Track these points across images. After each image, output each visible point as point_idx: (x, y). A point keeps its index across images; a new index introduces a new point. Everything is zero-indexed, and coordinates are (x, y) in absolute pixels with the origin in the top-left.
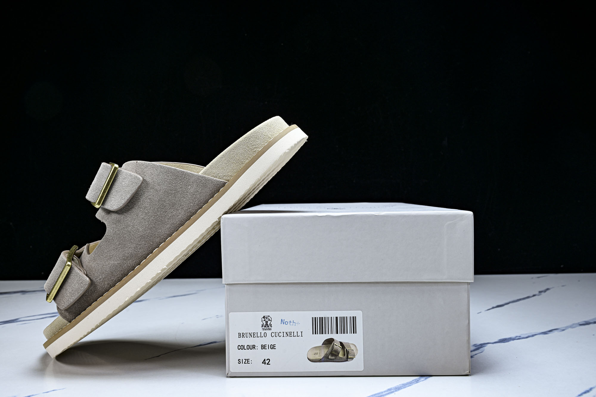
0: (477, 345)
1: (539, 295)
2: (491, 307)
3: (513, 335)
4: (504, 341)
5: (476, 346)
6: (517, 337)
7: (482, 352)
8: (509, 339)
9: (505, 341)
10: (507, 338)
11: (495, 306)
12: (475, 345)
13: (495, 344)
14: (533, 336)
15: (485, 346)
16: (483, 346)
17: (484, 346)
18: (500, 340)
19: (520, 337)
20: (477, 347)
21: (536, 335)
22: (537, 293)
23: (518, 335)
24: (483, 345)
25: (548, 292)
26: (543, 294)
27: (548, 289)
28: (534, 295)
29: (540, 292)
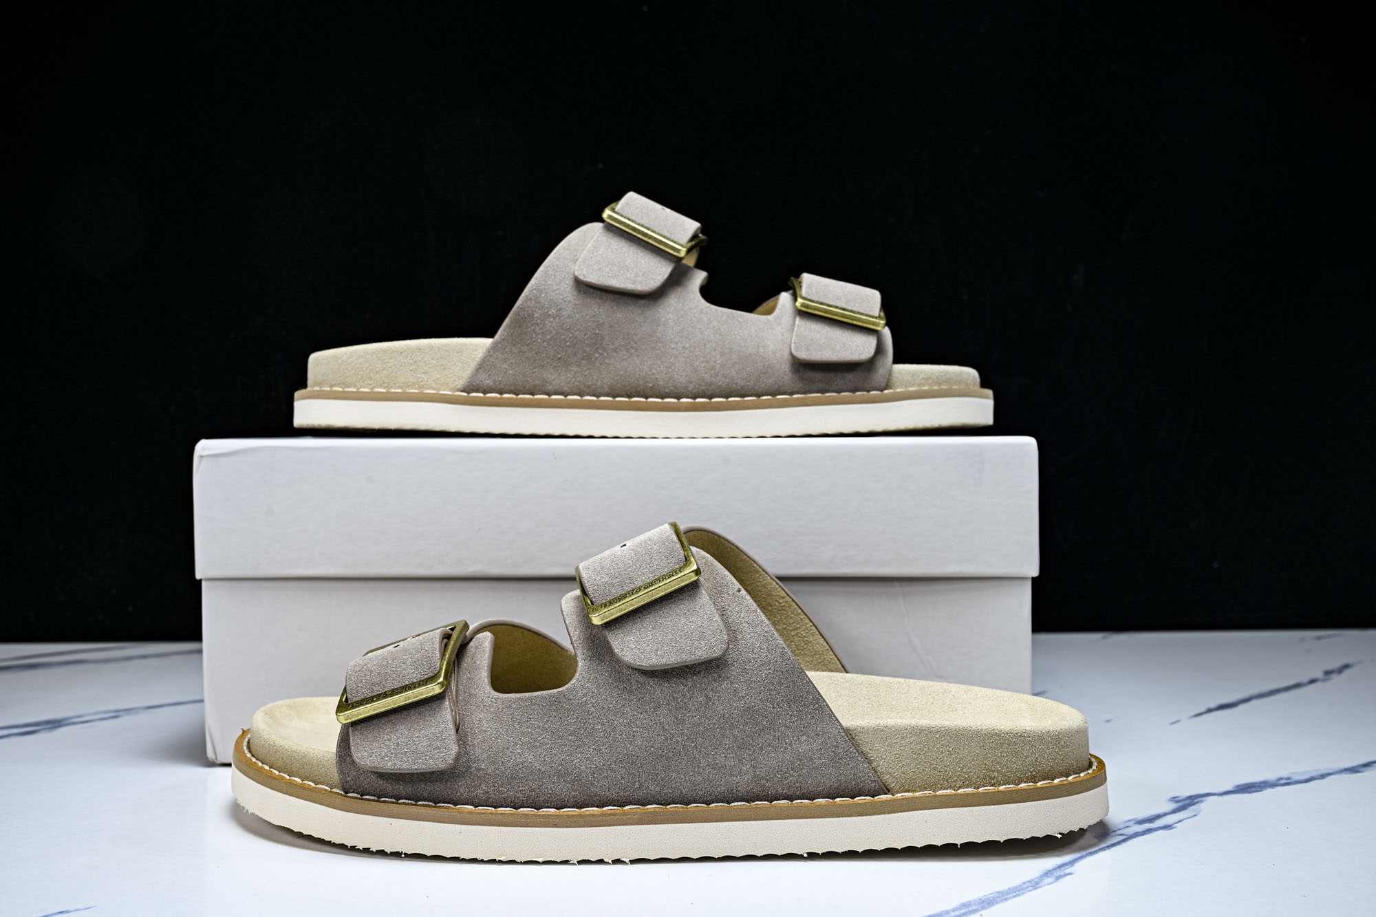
0: (1182, 798)
1: (1324, 680)
2: (1202, 709)
3: (1271, 776)
4: (1249, 790)
5: (1177, 802)
6: (1281, 779)
7: (1195, 816)
8: (1263, 785)
9: (1253, 789)
10: (1256, 783)
11: (1213, 705)
12: (1174, 799)
13: (1226, 797)
14: (1323, 776)
15: (1202, 801)
16: (1196, 801)
18: (1238, 786)
19: (1288, 779)
20: (1180, 804)
21: (1330, 774)
22: (1319, 675)
23: (1284, 774)
24: (1195, 799)
25: (1347, 673)
26: (1335, 677)
27: (1346, 666)
28: (1312, 681)
29: (1328, 673)
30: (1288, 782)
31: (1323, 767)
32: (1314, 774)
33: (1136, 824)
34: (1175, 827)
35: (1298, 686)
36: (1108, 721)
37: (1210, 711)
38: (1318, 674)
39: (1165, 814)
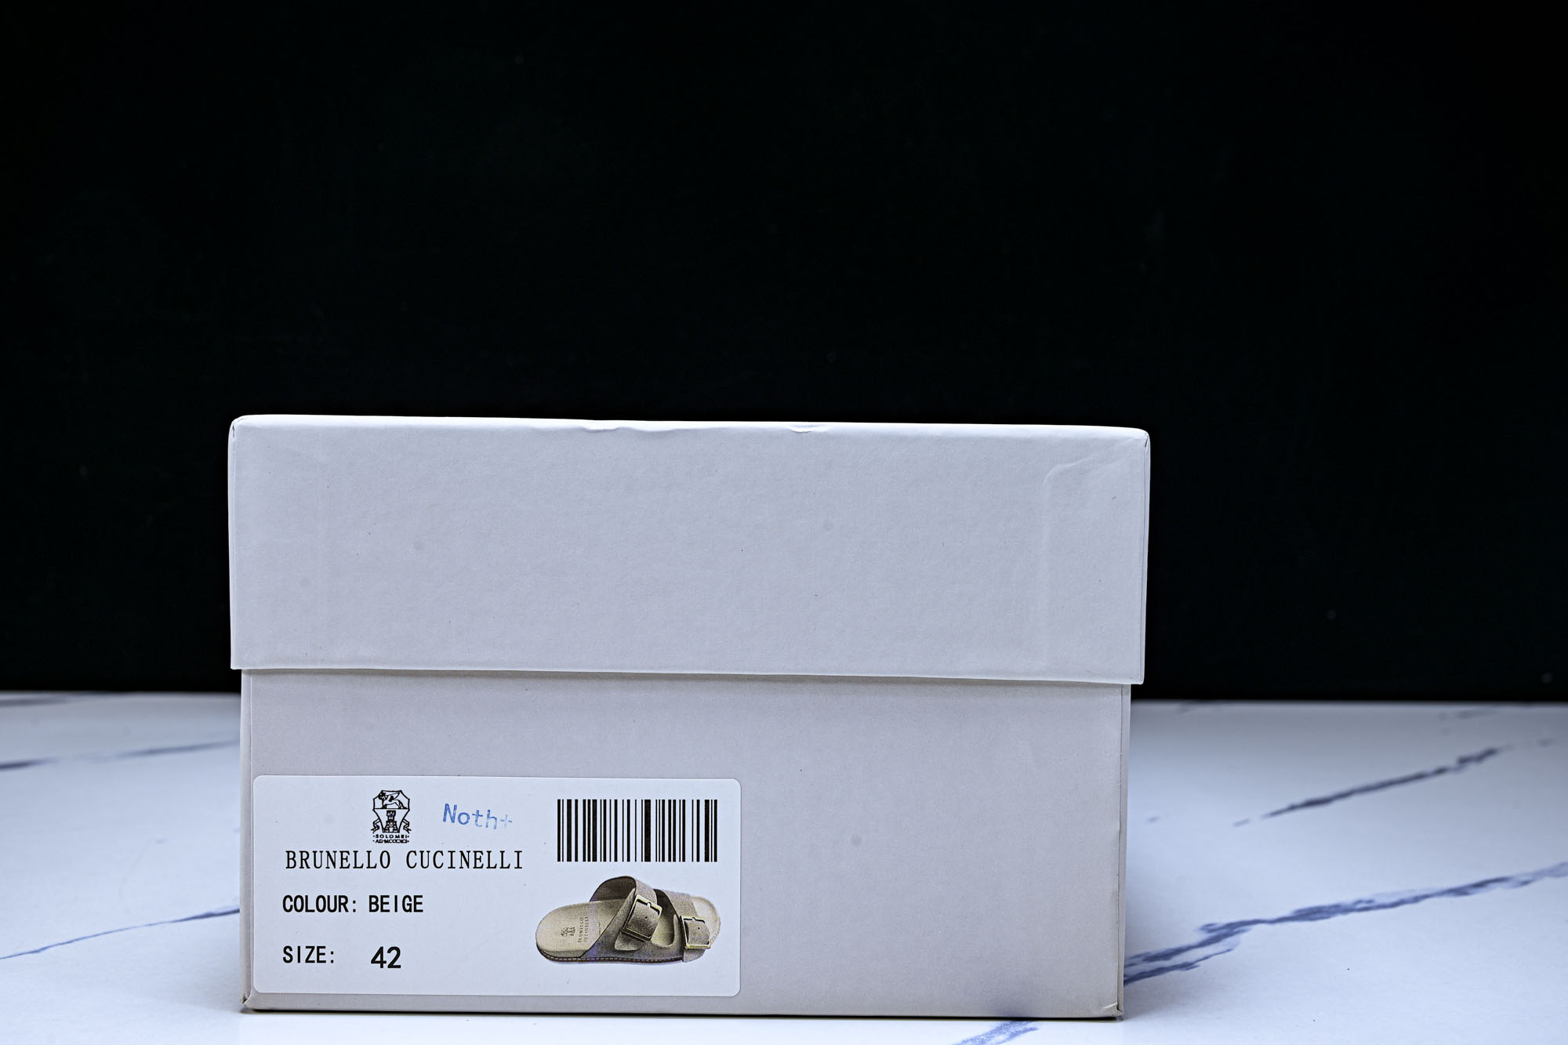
0: (1217, 926)
1: (1456, 771)
2: (1286, 806)
3: (1347, 898)
4: (1313, 916)
5: (1211, 931)
6: (1360, 902)
7: (1229, 950)
8: (1333, 910)
9: (1318, 915)
10: (1324, 907)
11: (1298, 801)
12: (1208, 928)
13: (1278, 926)
14: (1416, 899)
15: (1244, 931)
16: (1236, 930)
17: (1238, 932)
18: (1299, 911)
19: (1370, 901)
20: (1213, 934)
21: (1426, 897)
22: (1451, 763)
23: (1365, 895)
24: (1236, 927)
25: (1489, 762)
26: (1472, 768)
27: (1490, 753)
28: (1440, 771)
29: (1464, 761)
30: (1368, 906)
31: (1419, 888)
32: (1406, 896)
33: (1144, 960)
34: (1197, 966)
35: (1420, 777)
36: (1153, 820)
37: (1293, 808)
38: (1450, 761)
39: (1189, 948)
